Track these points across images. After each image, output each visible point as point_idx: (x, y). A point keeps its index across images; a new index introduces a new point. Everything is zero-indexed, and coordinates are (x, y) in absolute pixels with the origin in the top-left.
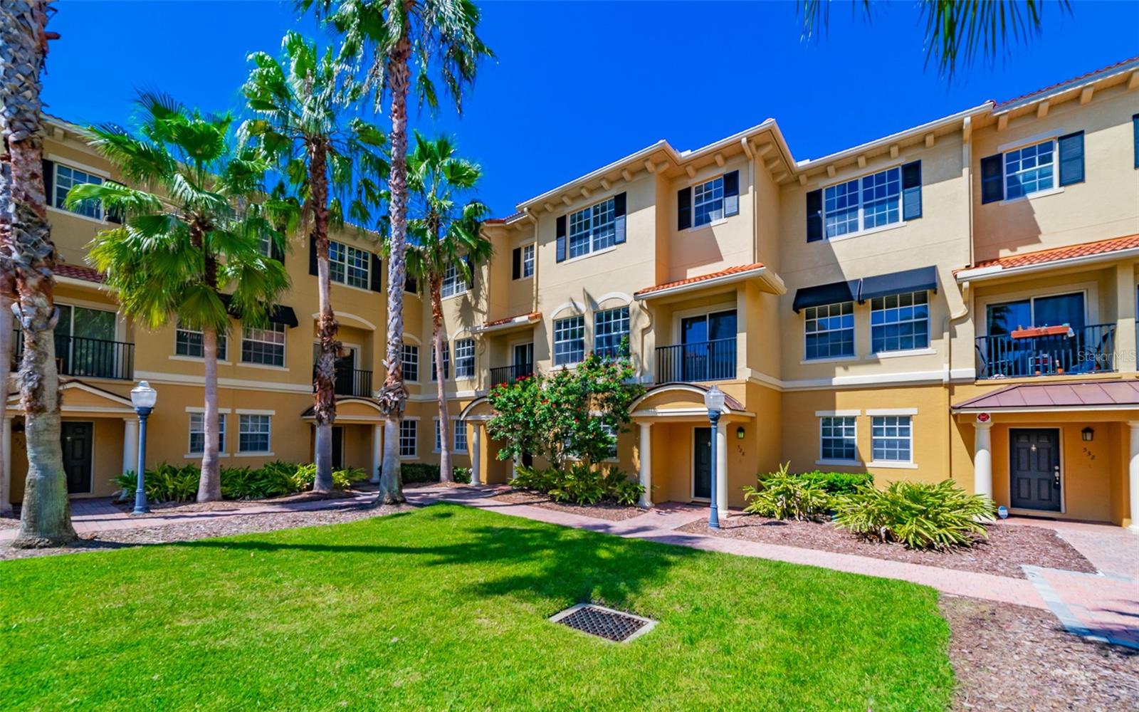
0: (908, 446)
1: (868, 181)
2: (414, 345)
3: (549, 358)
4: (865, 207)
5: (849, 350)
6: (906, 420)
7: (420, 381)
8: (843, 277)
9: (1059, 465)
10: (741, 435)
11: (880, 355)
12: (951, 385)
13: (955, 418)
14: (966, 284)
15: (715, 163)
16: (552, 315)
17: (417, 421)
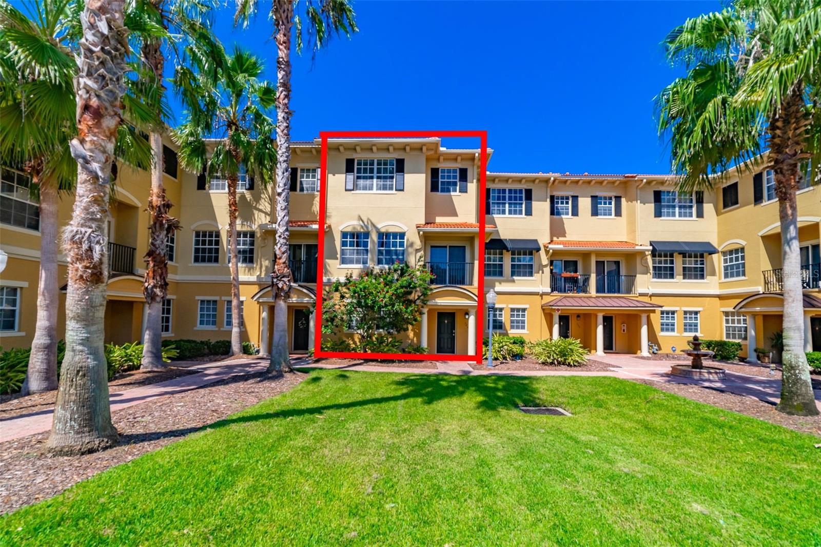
0: (525, 323)
1: (510, 191)
3: (337, 259)
4: (509, 203)
5: (501, 274)
6: (524, 310)
8: (499, 236)
10: (467, 317)
11: (515, 278)
12: (542, 295)
13: (543, 310)
14: (551, 251)
15: (456, 160)
16: (341, 228)
17: (173, 299)
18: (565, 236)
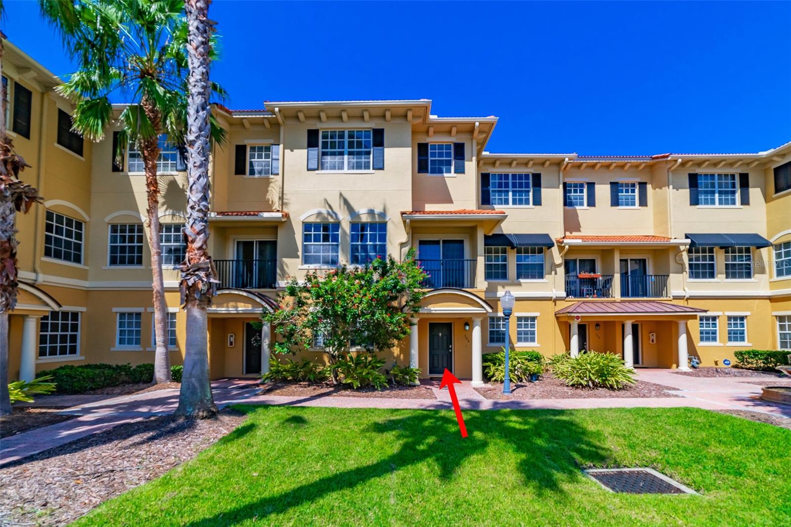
0: (534, 334)
1: (514, 176)
2: (79, 219)
3: (298, 257)
4: (513, 191)
5: (504, 276)
6: (533, 319)
8: (503, 231)
10: (467, 328)
11: (522, 280)
12: (555, 301)
13: (557, 318)
14: (567, 247)
15: (449, 132)
16: (303, 218)
17: (81, 312)
18: (580, 231)
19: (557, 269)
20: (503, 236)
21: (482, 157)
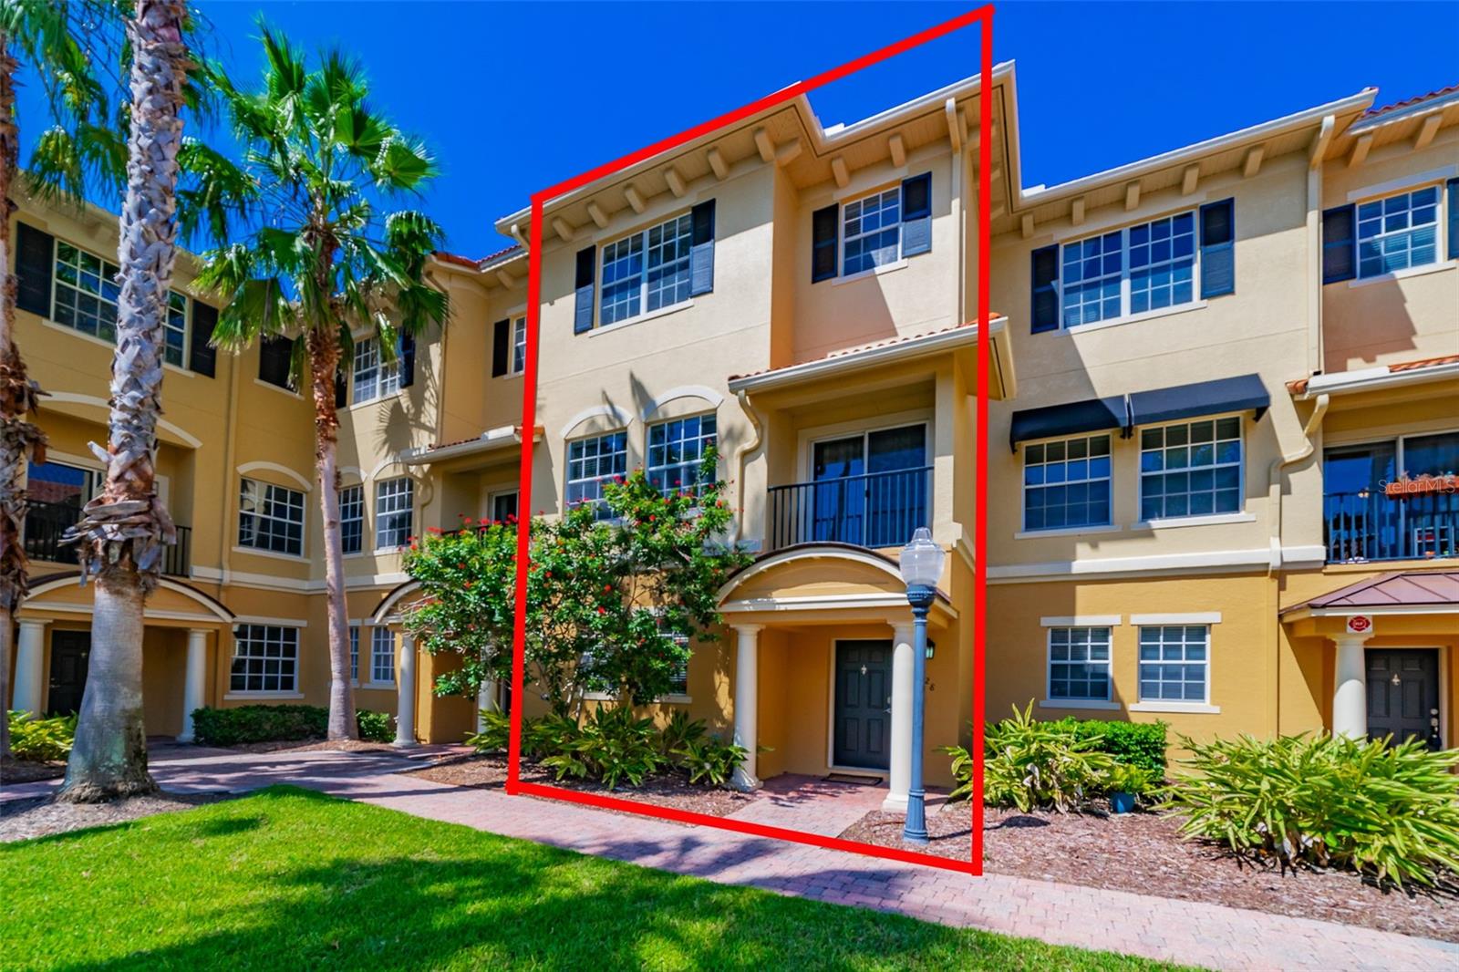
0: (1202, 677)
1: (1138, 232)
2: (297, 489)
4: (1133, 276)
5: (1102, 515)
6: (1199, 631)
7: (308, 556)
8: (1095, 393)
9: (1437, 706)
11: (1155, 523)
12: (1281, 574)
14: (1323, 399)
16: (566, 431)
17: (300, 628)
18: (1413, 347)
19: (1294, 478)
20: (1096, 404)
21: (1022, 204)
